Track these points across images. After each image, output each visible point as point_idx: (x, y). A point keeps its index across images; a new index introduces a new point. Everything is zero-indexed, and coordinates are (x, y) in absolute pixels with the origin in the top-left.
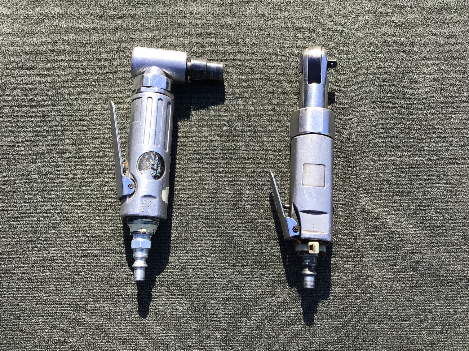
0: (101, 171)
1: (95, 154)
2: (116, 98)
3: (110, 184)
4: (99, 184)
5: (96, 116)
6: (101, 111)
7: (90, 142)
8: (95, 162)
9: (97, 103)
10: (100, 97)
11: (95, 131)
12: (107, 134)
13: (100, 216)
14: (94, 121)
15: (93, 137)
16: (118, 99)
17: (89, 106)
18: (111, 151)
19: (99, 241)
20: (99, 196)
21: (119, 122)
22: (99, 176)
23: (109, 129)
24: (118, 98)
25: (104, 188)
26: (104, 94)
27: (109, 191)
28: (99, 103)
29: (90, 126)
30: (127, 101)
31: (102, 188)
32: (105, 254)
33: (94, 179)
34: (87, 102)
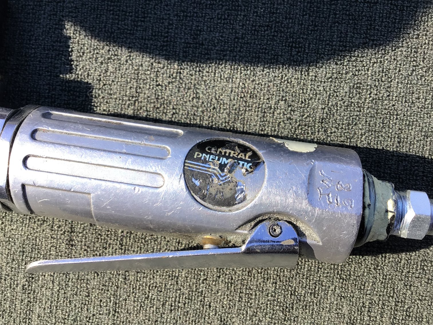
0: (198, 296)
1: (157, 308)
2: (23, 252)
3: (232, 279)
4: (229, 304)
5: (64, 302)
6: (52, 289)
7: (127, 318)
8: (175, 309)
9: (34, 298)
10: (19, 289)
11: (101, 306)
12: (110, 279)
13: (306, 306)
14: (75, 306)
15: (115, 311)
16: (28, 249)
17: (39, 316)
18: (154, 273)
19: (361, 309)
20: (258, 305)
21: (85, 250)
22: (210, 303)
23: (98, 275)
24: (24, 248)
25: (241, 292)
26: (11, 279)
27: (248, 283)
28: (34, 292)
29: (87, 317)
30: (34, 229)
31: (240, 297)
32: (393, 297)
33: (216, 314)
34: (29, 319)
